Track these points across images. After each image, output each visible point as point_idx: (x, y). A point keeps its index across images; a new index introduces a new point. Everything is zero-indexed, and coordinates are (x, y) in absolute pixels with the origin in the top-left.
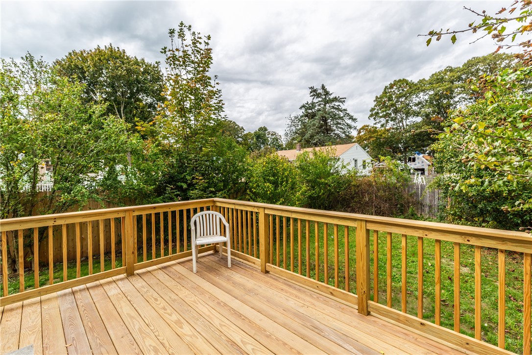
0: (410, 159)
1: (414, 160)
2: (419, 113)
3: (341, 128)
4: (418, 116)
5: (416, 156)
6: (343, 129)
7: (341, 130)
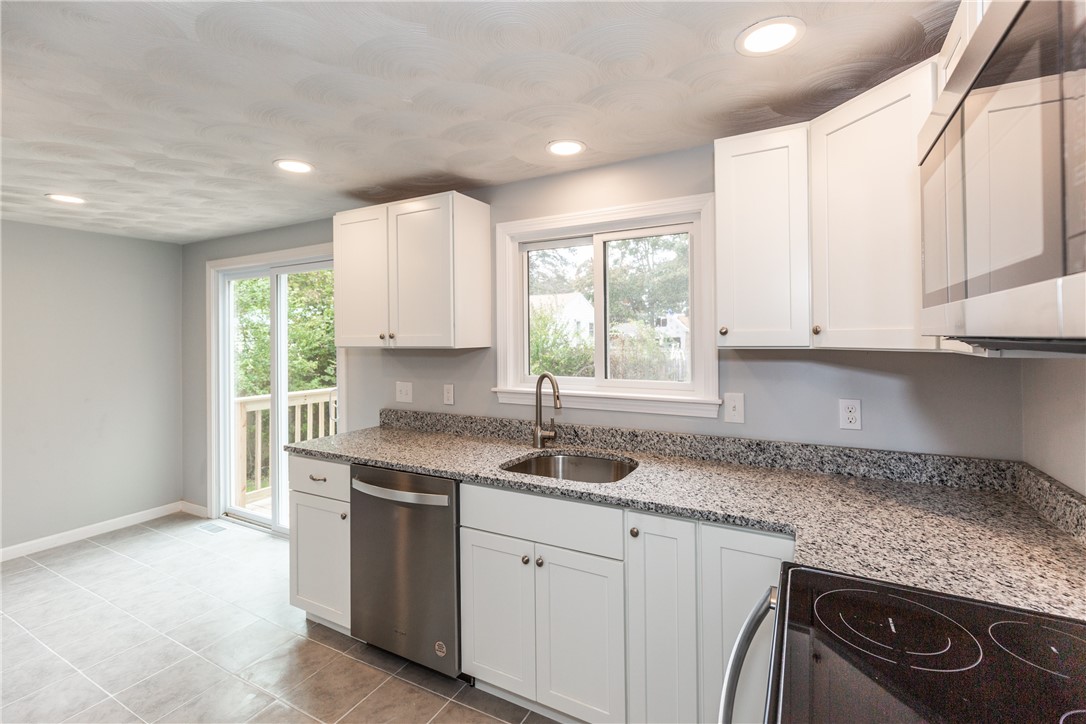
0: (658, 322)
1: (664, 323)
2: (672, 245)
3: (551, 264)
4: (670, 249)
5: (668, 316)
6: (553, 265)
7: (550, 267)
